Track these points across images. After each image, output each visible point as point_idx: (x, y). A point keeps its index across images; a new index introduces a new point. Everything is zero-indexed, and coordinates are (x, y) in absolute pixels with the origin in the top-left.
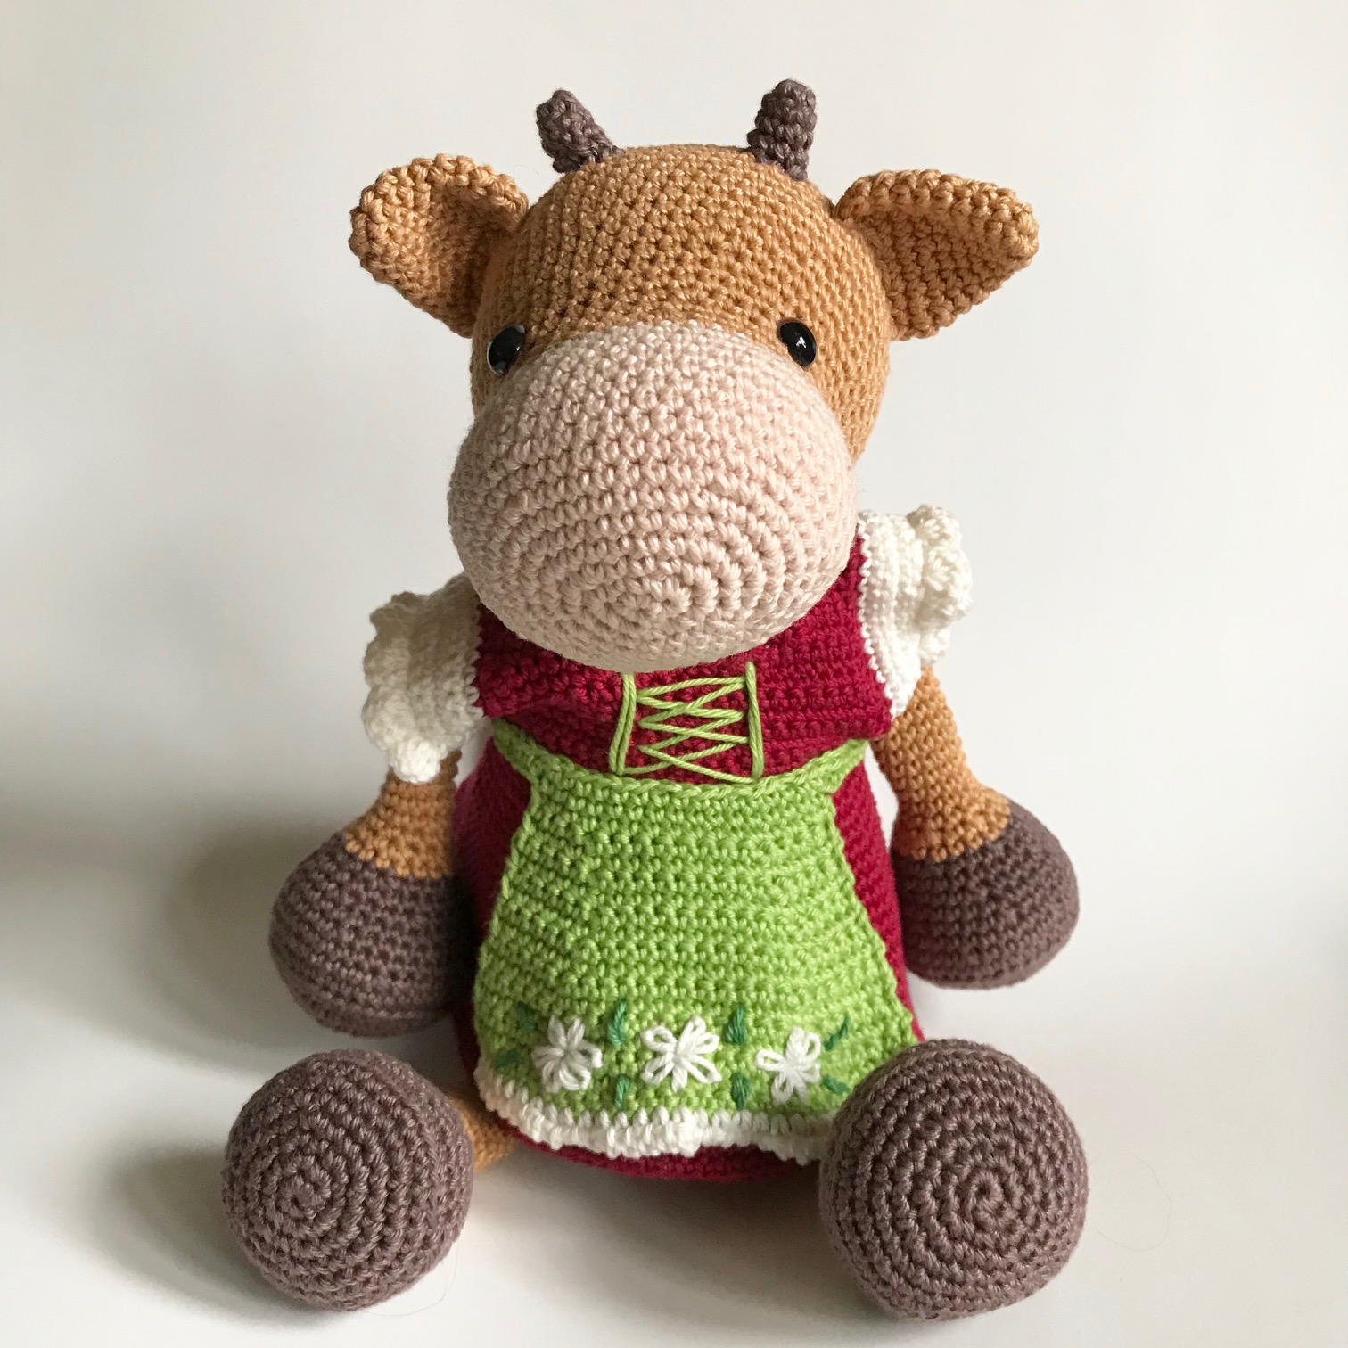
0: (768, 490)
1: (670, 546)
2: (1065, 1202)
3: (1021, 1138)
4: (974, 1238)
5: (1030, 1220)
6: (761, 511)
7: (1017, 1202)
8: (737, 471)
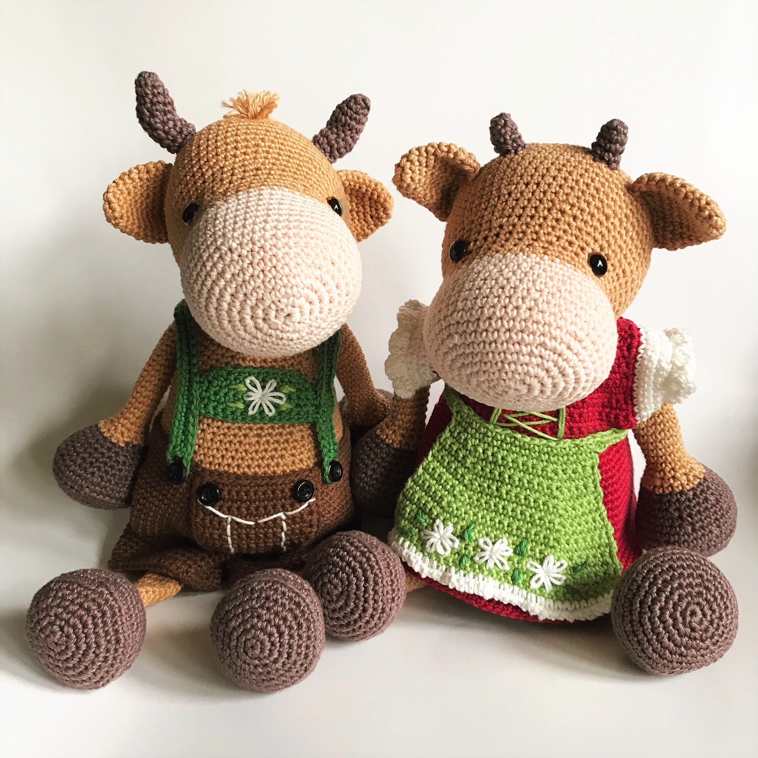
0: (569, 348)
1: (520, 368)
2: (730, 617)
3: (707, 588)
4: (690, 635)
5: (715, 625)
6: (565, 357)
7: (709, 618)
8: (555, 339)
